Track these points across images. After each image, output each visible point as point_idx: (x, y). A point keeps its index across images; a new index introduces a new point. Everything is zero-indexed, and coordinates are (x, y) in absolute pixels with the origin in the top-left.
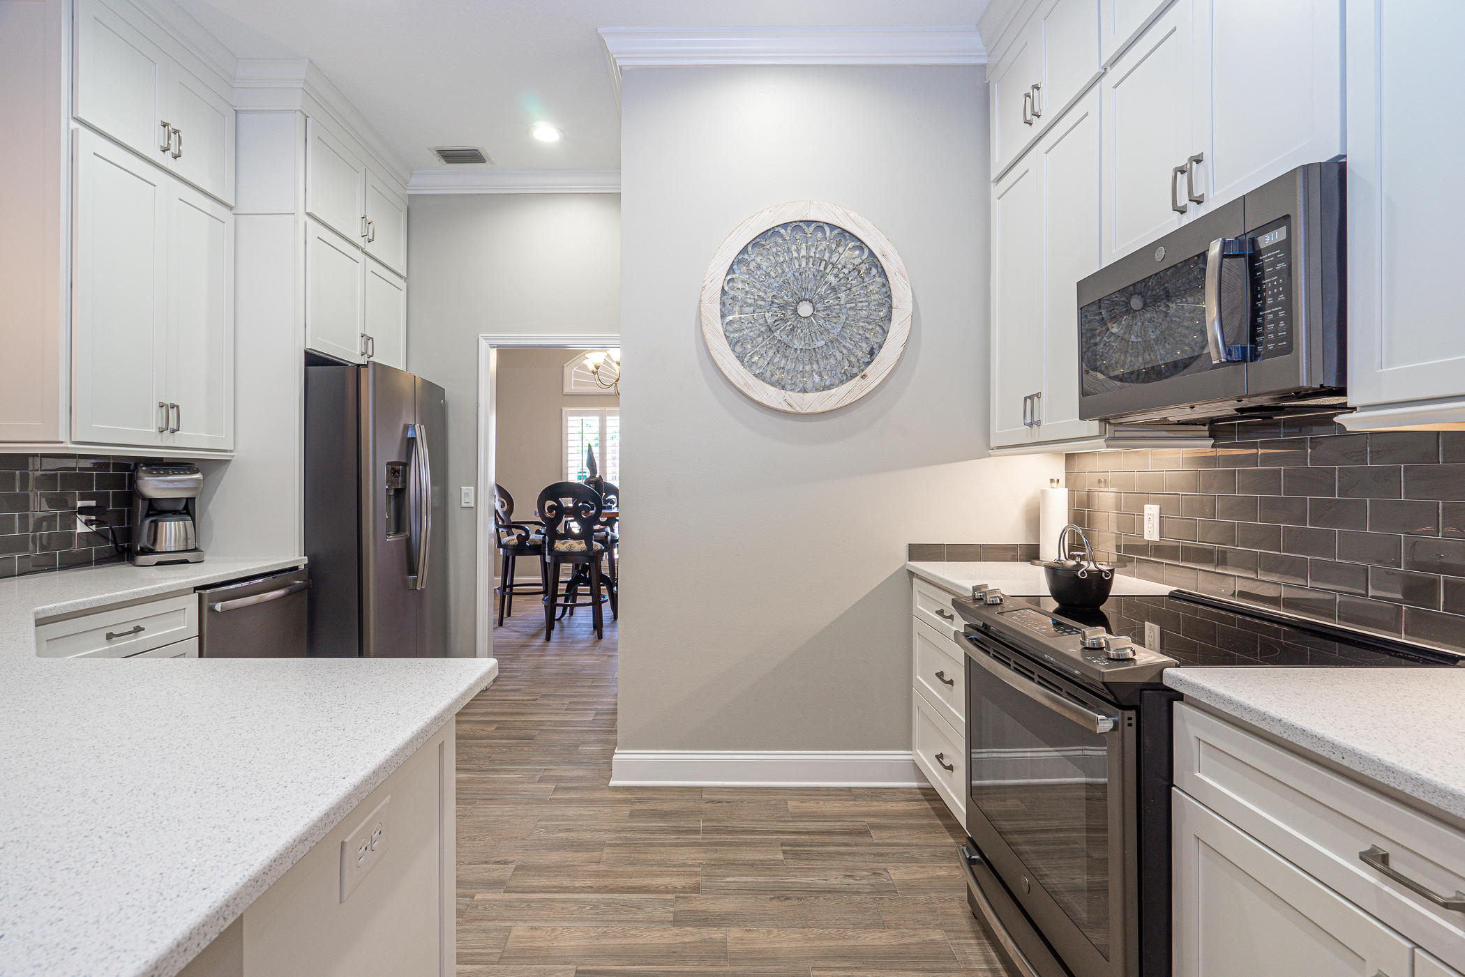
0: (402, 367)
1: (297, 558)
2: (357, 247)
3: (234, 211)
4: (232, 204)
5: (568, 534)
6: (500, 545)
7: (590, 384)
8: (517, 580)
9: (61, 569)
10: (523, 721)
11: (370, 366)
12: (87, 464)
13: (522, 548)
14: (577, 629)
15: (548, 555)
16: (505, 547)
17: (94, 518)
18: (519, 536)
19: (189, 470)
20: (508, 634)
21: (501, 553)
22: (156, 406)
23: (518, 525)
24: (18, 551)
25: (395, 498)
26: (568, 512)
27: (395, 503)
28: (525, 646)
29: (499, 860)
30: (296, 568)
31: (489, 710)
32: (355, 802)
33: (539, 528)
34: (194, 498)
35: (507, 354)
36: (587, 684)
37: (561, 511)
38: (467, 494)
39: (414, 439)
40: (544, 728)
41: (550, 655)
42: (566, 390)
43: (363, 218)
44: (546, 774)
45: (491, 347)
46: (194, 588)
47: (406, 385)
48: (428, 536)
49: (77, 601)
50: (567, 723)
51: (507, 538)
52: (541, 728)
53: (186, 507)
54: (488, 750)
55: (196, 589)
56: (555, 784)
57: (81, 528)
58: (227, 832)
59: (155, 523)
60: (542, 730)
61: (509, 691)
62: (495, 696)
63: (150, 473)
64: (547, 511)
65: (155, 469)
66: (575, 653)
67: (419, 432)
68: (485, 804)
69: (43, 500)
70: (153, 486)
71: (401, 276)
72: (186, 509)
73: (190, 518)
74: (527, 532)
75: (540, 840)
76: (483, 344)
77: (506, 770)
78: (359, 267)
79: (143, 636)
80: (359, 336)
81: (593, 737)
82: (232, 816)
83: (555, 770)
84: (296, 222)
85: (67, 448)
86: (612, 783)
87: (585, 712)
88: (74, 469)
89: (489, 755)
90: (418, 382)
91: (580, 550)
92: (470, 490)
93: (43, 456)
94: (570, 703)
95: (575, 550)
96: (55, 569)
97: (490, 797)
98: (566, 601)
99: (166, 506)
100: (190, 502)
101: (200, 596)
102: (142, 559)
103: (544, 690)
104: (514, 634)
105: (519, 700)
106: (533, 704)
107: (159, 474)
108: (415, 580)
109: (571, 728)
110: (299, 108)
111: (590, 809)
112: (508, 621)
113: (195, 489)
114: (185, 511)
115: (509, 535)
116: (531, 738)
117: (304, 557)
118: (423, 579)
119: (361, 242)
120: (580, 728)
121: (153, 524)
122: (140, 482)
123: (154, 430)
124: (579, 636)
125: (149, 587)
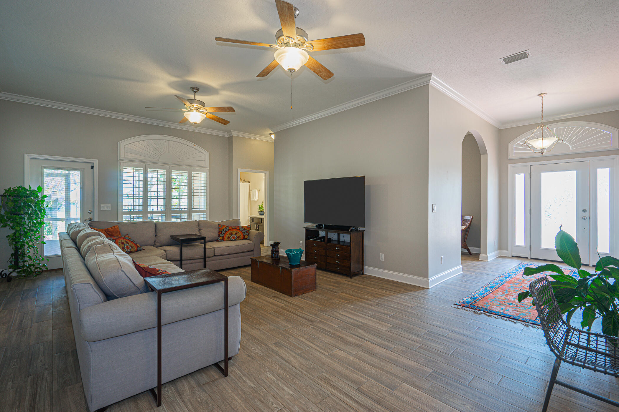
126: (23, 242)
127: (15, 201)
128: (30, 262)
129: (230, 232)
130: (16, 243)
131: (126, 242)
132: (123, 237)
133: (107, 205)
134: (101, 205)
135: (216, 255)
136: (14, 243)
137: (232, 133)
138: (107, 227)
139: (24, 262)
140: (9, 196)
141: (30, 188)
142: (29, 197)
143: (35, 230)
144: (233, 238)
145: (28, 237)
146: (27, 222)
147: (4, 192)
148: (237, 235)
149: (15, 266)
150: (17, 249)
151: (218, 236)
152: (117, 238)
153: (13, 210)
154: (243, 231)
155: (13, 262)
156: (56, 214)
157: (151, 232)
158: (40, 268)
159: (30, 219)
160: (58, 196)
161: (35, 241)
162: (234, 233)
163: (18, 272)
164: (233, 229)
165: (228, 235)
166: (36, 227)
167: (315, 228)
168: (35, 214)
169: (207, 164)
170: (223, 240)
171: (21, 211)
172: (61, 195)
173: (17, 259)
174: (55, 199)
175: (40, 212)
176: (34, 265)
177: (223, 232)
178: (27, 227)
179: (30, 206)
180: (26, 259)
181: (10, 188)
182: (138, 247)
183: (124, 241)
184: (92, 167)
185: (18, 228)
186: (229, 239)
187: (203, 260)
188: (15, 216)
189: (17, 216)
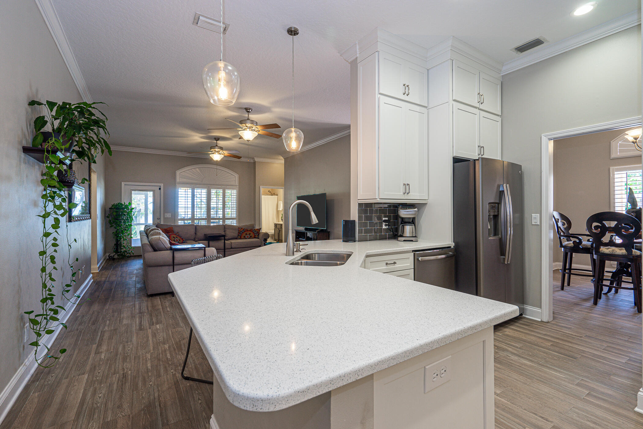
0: (499, 158)
1: (450, 243)
2: (476, 107)
3: (427, 108)
4: (427, 105)
5: (611, 243)
6: (561, 246)
7: (630, 150)
8: (574, 266)
9: (379, 240)
10: (570, 346)
11: (480, 160)
12: (386, 206)
13: (577, 248)
14: (621, 303)
15: (595, 254)
16: (565, 247)
17: (387, 224)
18: (574, 242)
19: (413, 207)
20: (566, 295)
21: (563, 250)
22: (402, 185)
23: (573, 236)
24: (369, 233)
25: (494, 219)
26: (610, 230)
27: (494, 222)
28: (578, 304)
29: (543, 416)
30: (450, 247)
31: (548, 334)
32: (421, 353)
33: (589, 238)
34: (415, 218)
35: (559, 143)
36: (624, 339)
37: (604, 230)
38: (535, 218)
39: (503, 191)
40: (584, 355)
41: (596, 314)
42: (613, 156)
43: (478, 94)
44: (582, 382)
45: (549, 140)
46: (413, 250)
47: (499, 167)
48: (511, 238)
49: (378, 251)
50: (604, 358)
51: (567, 243)
52: (582, 354)
53: (413, 221)
54: (545, 355)
55: (413, 251)
56: (589, 391)
57: (384, 227)
58: (371, 344)
59: (403, 226)
60: (582, 356)
61: (562, 327)
62: (553, 327)
63: (401, 208)
64: (593, 228)
65: (403, 207)
66: (616, 317)
67: (506, 188)
68: (539, 383)
69: (376, 217)
70: (404, 213)
71: (498, 115)
72: (412, 221)
73: (414, 225)
74: (580, 240)
75: (572, 419)
76: (544, 139)
77: (554, 370)
78: (477, 117)
79: (396, 266)
80: (477, 146)
81: (624, 374)
82: (375, 338)
83: (590, 382)
84: (449, 105)
85: (378, 201)
86: (637, 409)
87: (620, 356)
88: (382, 207)
89: (545, 357)
90: (505, 163)
91: (621, 254)
92: (537, 216)
93: (375, 203)
94: (607, 346)
95: (616, 253)
96: (377, 240)
97: (542, 380)
98: (612, 283)
99: (407, 220)
100: (414, 219)
101: (414, 253)
102: (400, 238)
103: (588, 334)
104: (571, 296)
105: (569, 334)
106: (579, 339)
107: (404, 209)
108: (504, 259)
109: (605, 362)
110: (449, 58)
111: (614, 418)
112: (567, 288)
113: (415, 214)
114: (412, 222)
115: (568, 241)
116: (575, 358)
117: (453, 243)
118: (508, 258)
119: (477, 105)
120: (614, 364)
121: (403, 227)
122: (399, 211)
123: (402, 193)
124: (621, 307)
125: (398, 249)
126: (121, 236)
127: (116, 212)
128: (124, 249)
129: (245, 233)
130: (117, 237)
131: (176, 237)
132: (175, 233)
133: (169, 214)
134: (165, 214)
135: (233, 247)
136: (116, 237)
137: (255, 159)
138: (165, 228)
139: (121, 249)
140: (114, 209)
141: (125, 203)
142: (124, 209)
143: (127, 229)
144: (248, 237)
145: (124, 233)
146: (123, 224)
147: (111, 206)
148: (250, 235)
149: (116, 251)
150: (117, 241)
151: (237, 235)
152: (171, 234)
153: (116, 217)
154: (254, 233)
155: (115, 249)
156: (139, 220)
157: (193, 231)
158: (130, 254)
159: (125, 222)
160: (141, 207)
161: (127, 236)
162: (248, 234)
163: (118, 255)
164: (248, 231)
165: (244, 235)
166: (128, 227)
167: (304, 230)
168: (127, 219)
169: (237, 183)
170: (241, 238)
171: (120, 217)
172: (142, 207)
173: (117, 247)
174: (139, 210)
175: (130, 218)
176: (126, 251)
177: (241, 233)
178: (123, 227)
179: (124, 215)
180: (122, 247)
181: (114, 204)
182: (183, 240)
183: (175, 236)
184: (160, 189)
185: (118, 228)
186: (245, 238)
187: (223, 250)
188: (117, 221)
189: (118, 221)
